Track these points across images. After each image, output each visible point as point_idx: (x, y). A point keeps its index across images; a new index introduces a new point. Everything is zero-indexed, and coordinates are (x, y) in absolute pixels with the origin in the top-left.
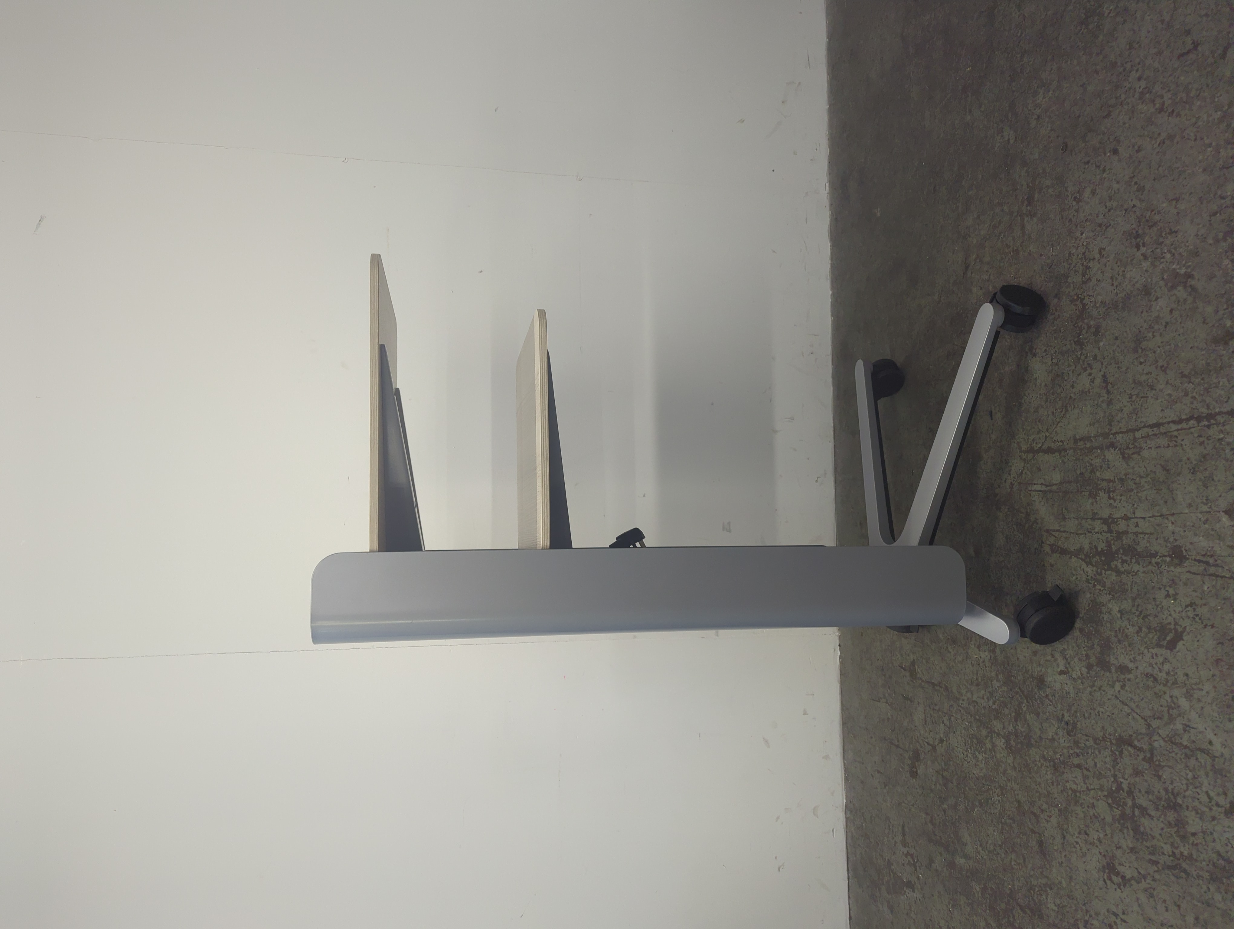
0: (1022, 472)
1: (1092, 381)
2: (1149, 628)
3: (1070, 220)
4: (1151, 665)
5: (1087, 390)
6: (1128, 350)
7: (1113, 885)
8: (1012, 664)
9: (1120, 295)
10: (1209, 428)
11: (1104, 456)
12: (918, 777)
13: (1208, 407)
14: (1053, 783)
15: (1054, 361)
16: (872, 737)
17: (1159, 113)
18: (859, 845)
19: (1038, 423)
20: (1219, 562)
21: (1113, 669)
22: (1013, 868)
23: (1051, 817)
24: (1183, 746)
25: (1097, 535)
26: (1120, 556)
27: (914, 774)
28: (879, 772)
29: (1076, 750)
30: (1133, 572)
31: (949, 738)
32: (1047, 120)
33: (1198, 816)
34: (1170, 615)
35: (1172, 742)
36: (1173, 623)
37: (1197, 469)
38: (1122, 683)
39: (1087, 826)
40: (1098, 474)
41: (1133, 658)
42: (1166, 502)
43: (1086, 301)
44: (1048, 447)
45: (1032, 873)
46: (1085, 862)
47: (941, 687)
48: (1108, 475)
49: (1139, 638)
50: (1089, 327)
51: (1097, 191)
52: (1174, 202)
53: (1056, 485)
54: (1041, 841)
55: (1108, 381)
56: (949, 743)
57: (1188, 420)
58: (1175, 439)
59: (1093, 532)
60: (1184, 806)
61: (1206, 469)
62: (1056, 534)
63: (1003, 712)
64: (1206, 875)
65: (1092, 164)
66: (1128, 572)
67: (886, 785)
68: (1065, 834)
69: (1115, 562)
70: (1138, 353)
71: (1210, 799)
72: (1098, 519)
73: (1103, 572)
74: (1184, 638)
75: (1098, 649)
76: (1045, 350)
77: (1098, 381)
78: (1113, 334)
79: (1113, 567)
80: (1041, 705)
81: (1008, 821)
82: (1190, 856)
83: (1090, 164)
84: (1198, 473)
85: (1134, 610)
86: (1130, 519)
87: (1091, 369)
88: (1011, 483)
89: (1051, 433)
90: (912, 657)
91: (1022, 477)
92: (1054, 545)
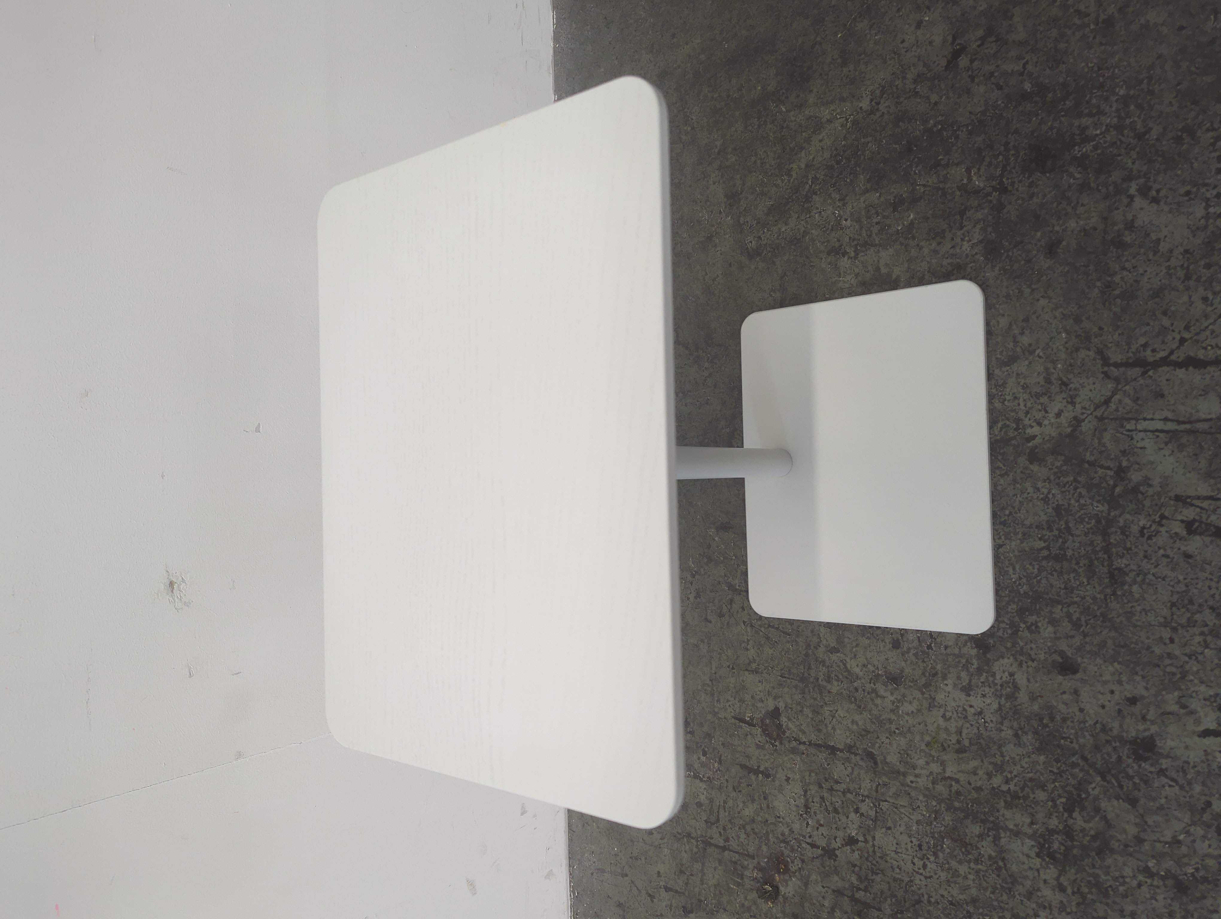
0: (1106, 402)
8: (1064, 720)
12: (781, 899)
19: (1159, 315)
27: (770, 894)
28: (668, 889)
31: (874, 838)
44: (1189, 357)
47: (856, 754)
53: (1208, 420)
56: (874, 846)
62: (1205, 504)
63: (1032, 796)
67: (688, 912)
76: (1188, 193)
80: (1143, 786)
88: (1075, 418)
89: (1197, 334)
90: (771, 704)
91: (1108, 407)
92: (1194, 520)
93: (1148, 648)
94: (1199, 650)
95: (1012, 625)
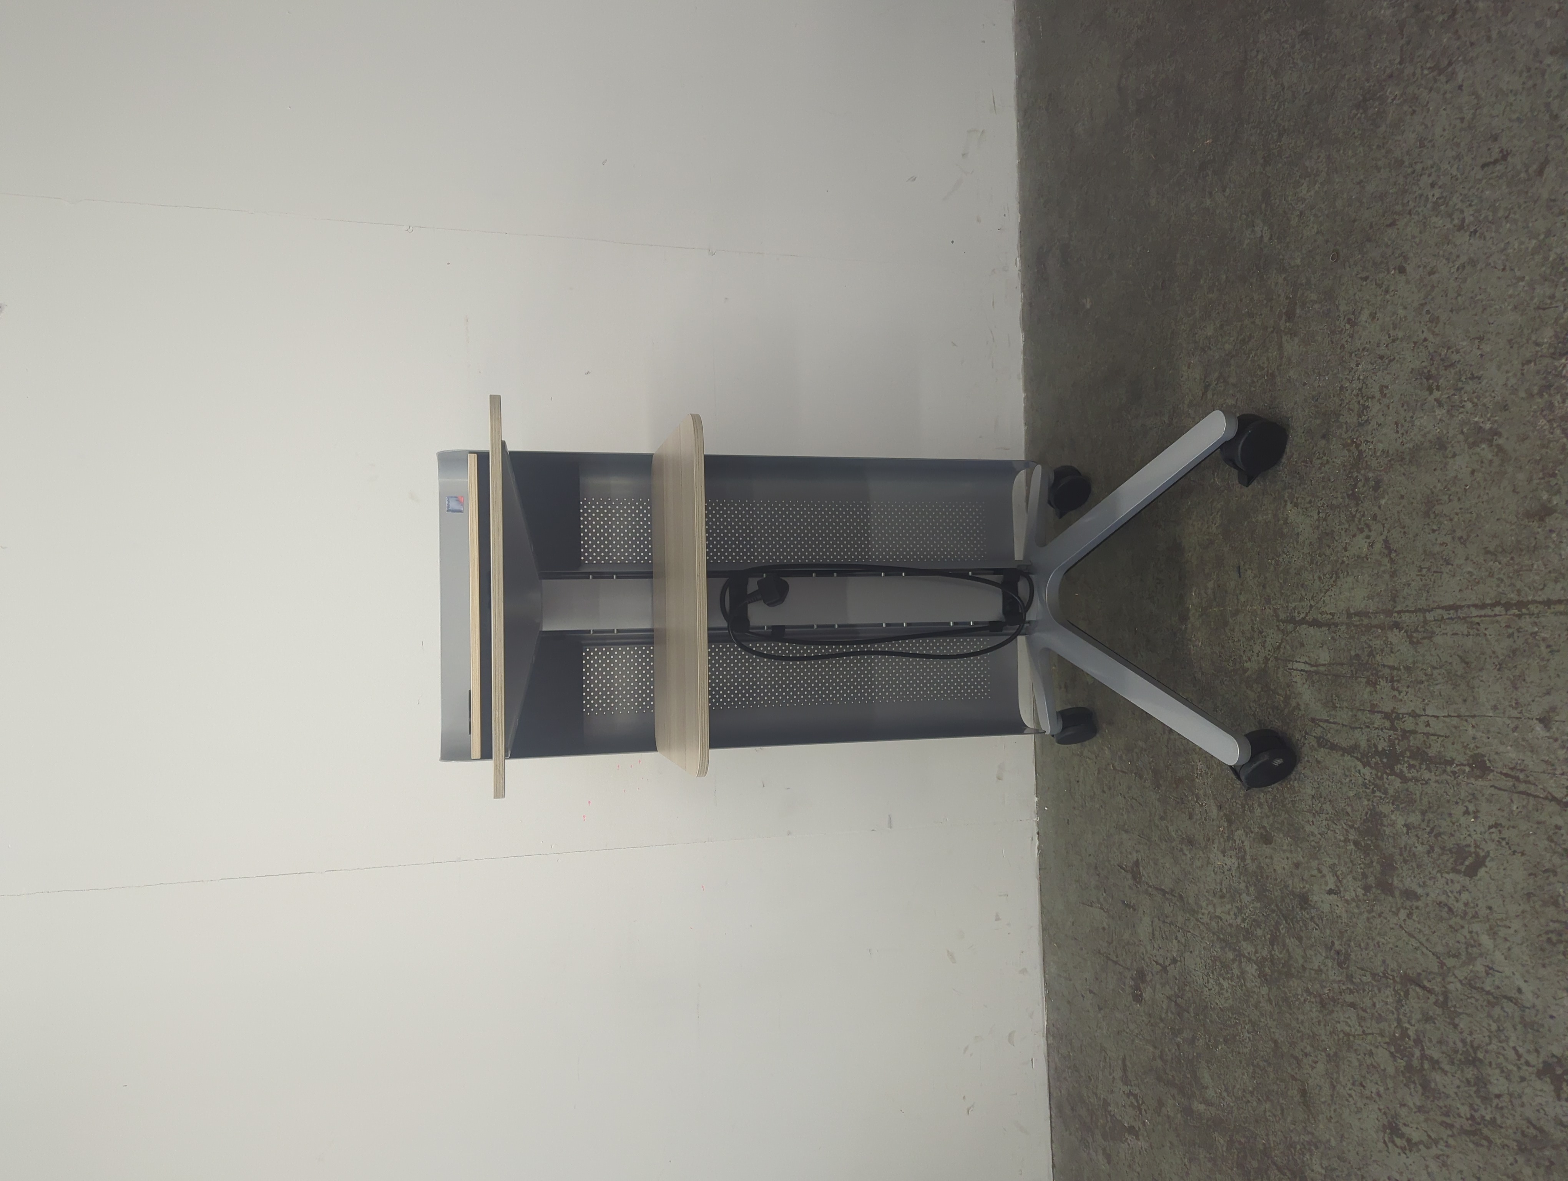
0: (1279, 647)
1: (1371, 545)
2: (1443, 848)
3: (1343, 346)
4: (1445, 892)
5: (1363, 555)
6: (1417, 513)
7: (1396, 1149)
8: (1267, 877)
9: (1408, 445)
10: (1519, 619)
11: (1387, 638)
12: (1143, 1002)
13: (1519, 591)
14: (1319, 1022)
15: (1321, 515)
16: (1081, 949)
17: (1459, 230)
18: (1065, 1079)
19: (1300, 587)
20: (1531, 778)
21: (1397, 893)
22: (1267, 1120)
23: (1316, 1062)
24: (1484, 991)
25: (1377, 731)
26: (1406, 759)
27: (1138, 998)
28: (1091, 992)
29: (1349, 986)
30: (1423, 780)
31: (1184, 959)
32: (1312, 219)
33: (1504, 1075)
34: (1469, 835)
35: (1470, 985)
36: (1473, 846)
37: (1504, 666)
38: (1408, 911)
39: (1364, 1077)
40: (1378, 658)
41: (1424, 883)
42: (1465, 701)
43: (1363, 447)
44: (1314, 619)
45: (1292, 1127)
46: (1360, 1119)
47: (1175, 896)
48: (1391, 661)
49: (1431, 860)
50: (1367, 479)
51: (1378, 315)
52: (1477, 341)
53: (1324, 665)
54: (1305, 1090)
55: (1392, 547)
56: (1185, 965)
57: (1493, 606)
58: (1478, 627)
59: (1371, 726)
60: (1486, 1062)
61: (1515, 667)
62: (1324, 725)
63: (1255, 932)
64: (1514, 1145)
65: (1371, 281)
66: (1417, 780)
67: (1100, 1009)
68: (1335, 1084)
69: (1399, 766)
70: (1429, 518)
71: (1519, 1056)
72: (1378, 712)
73: (1385, 776)
74: (1487, 863)
75: (1378, 867)
76: (1310, 502)
77: (1378, 546)
78: (1397, 492)
79: (1398, 771)
80: (1304, 928)
81: (1262, 1064)
82: (1494, 1120)
83: (1368, 281)
84: (1506, 670)
85: (1424, 825)
86: (1420, 716)
87: (1370, 531)
88: (1266, 657)
89: (1317, 603)
90: (1135, 856)
91: (1280, 651)
92: (1320, 737)
93: (1303, 828)
94: (1326, 830)
95: (1243, 807)
